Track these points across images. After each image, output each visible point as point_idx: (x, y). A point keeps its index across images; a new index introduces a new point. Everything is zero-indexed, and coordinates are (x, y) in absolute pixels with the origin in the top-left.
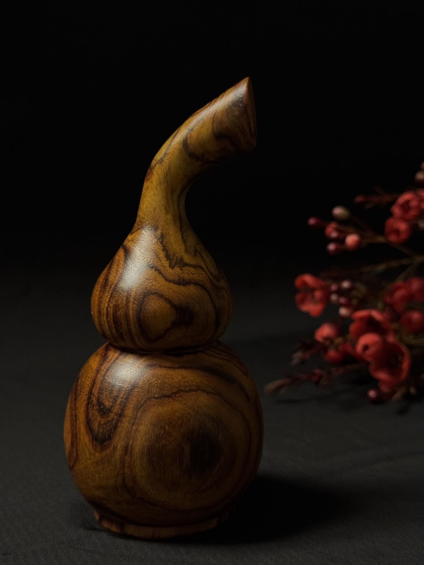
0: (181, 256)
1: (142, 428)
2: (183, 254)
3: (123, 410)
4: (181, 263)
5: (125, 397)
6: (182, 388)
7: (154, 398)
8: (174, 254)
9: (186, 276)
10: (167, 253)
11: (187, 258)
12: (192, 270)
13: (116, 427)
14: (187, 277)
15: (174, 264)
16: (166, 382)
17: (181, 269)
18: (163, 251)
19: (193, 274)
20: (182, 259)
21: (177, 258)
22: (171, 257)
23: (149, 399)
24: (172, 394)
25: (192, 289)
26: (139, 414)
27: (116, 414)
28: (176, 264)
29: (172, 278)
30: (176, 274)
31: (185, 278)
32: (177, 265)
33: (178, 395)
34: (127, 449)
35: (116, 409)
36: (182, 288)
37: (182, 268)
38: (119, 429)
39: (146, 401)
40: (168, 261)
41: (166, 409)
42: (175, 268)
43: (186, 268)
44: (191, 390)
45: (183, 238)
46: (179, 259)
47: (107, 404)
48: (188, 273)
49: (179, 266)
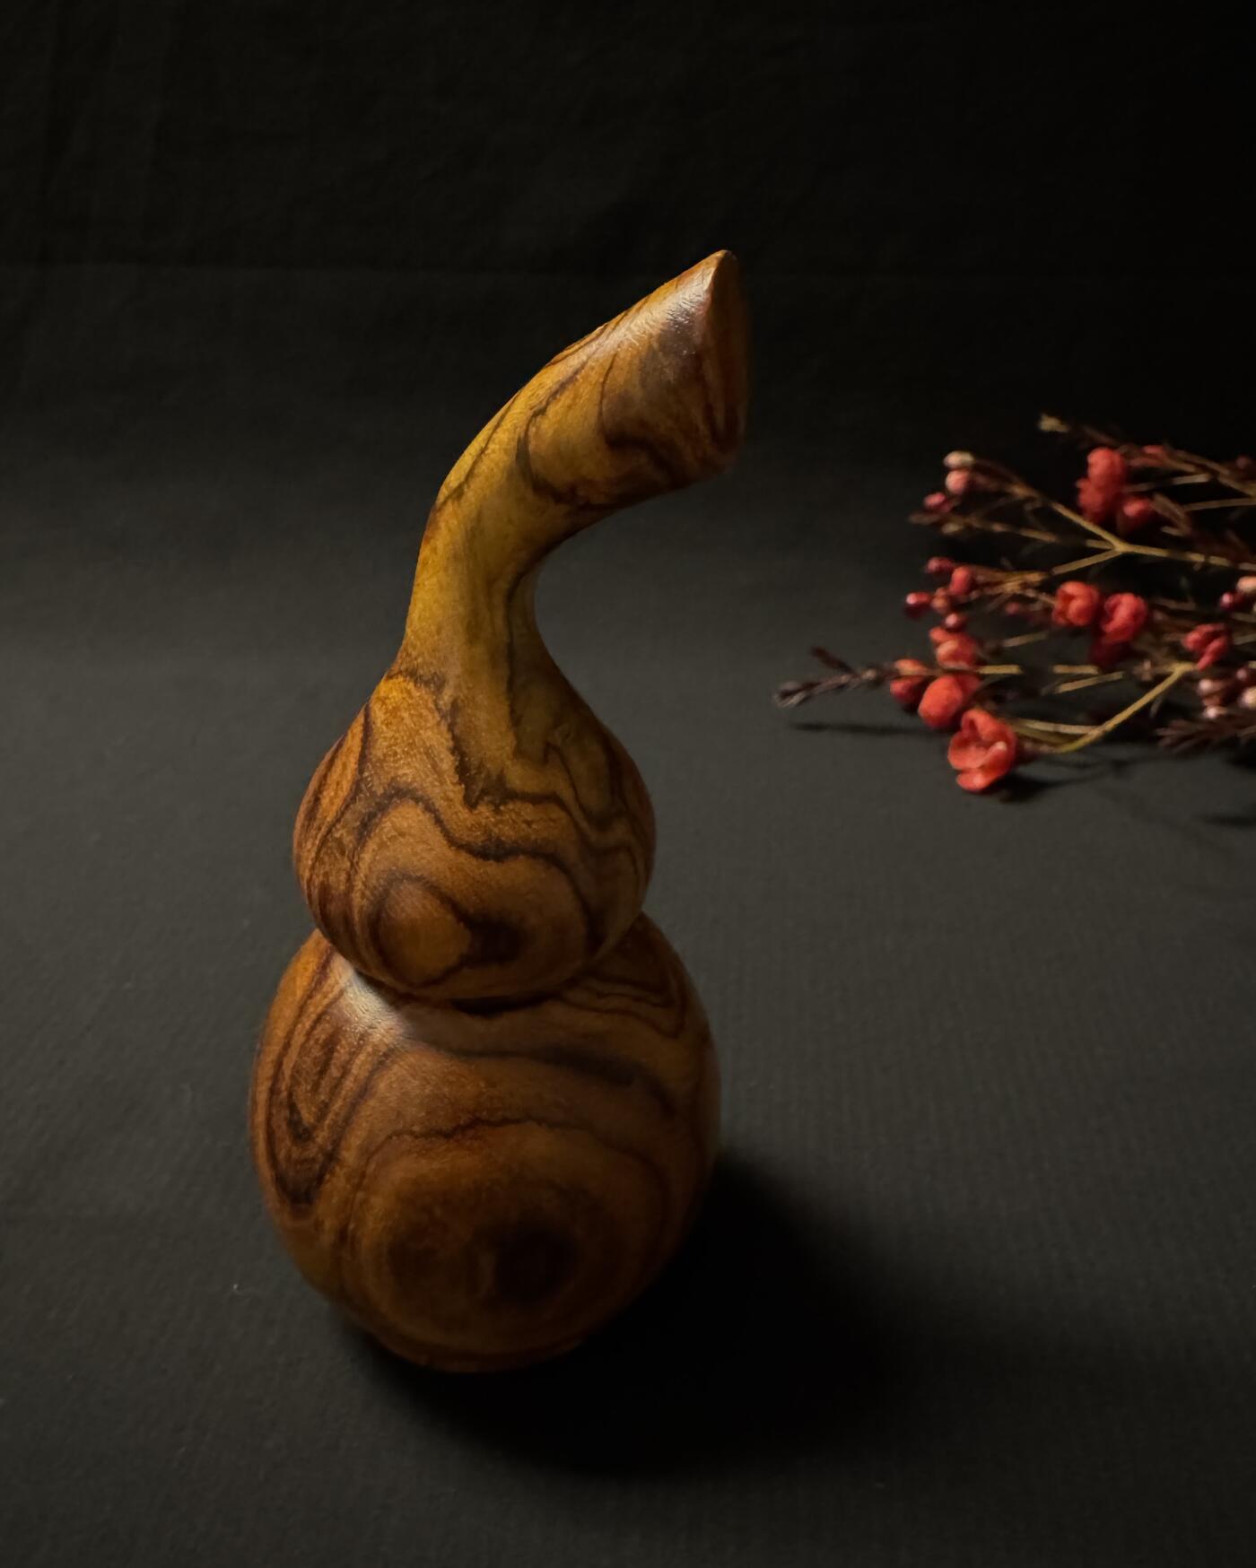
0: (502, 771)
1: (379, 1203)
2: (508, 763)
3: (336, 1143)
4: (501, 793)
5: (343, 1113)
6: (485, 1113)
7: (412, 1133)
8: (481, 766)
9: (507, 833)
10: (462, 761)
11: (518, 777)
12: (528, 811)
13: (320, 1179)
14: (511, 833)
15: (477, 793)
16: (445, 1096)
17: (497, 811)
18: (453, 753)
19: (529, 823)
20: (501, 778)
21: (489, 776)
22: (473, 772)
23: (398, 1134)
24: (455, 1129)
25: (518, 872)
26: (372, 1167)
27: (321, 1148)
28: (484, 792)
29: (466, 837)
30: (480, 824)
31: (503, 839)
32: (486, 798)
33: (471, 1133)
34: (344, 1237)
35: (322, 1136)
36: (492, 869)
37: (499, 805)
38: (327, 1187)
39: (390, 1137)
40: (463, 786)
41: (436, 1165)
42: (479, 807)
43: (511, 806)
44: (505, 1121)
45: (512, 711)
46: (494, 778)
47: (307, 1115)
48: (516, 822)
49: (492, 802)
